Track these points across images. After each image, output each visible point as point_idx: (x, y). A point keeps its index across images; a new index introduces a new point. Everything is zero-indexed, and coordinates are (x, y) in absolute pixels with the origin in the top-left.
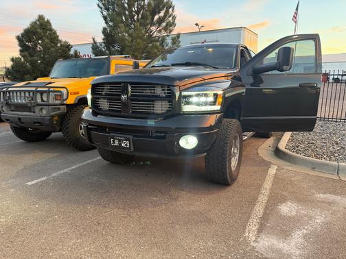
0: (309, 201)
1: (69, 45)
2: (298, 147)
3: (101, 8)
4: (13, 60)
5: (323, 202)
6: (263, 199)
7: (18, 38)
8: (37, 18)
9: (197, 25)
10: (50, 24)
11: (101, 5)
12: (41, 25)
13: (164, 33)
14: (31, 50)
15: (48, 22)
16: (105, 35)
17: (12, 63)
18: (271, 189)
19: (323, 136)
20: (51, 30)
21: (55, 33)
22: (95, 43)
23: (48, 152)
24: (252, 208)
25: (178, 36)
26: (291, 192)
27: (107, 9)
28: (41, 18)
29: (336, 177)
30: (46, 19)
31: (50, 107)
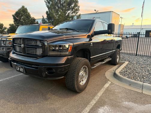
0: (118, 106)
1: (34, 19)
2: (127, 71)
3: (46, 2)
4: (10, 25)
5: (125, 107)
6: (93, 102)
7: (13, 16)
8: (21, 7)
9: (95, 10)
10: (27, 10)
11: (46, 1)
12: (23, 10)
13: (74, 14)
14: (18, 21)
15: (26, 9)
16: (47, 15)
17: (10, 26)
18: (100, 97)
19: (143, 66)
20: (27, 12)
21: (29, 13)
22: (44, 18)
23: (8, 68)
24: (84, 109)
25: (80, 15)
26: (111, 100)
27: (49, 3)
28: (23, 7)
29: (140, 91)
30: (25, 8)
31: (6, 47)
